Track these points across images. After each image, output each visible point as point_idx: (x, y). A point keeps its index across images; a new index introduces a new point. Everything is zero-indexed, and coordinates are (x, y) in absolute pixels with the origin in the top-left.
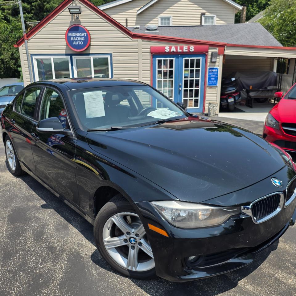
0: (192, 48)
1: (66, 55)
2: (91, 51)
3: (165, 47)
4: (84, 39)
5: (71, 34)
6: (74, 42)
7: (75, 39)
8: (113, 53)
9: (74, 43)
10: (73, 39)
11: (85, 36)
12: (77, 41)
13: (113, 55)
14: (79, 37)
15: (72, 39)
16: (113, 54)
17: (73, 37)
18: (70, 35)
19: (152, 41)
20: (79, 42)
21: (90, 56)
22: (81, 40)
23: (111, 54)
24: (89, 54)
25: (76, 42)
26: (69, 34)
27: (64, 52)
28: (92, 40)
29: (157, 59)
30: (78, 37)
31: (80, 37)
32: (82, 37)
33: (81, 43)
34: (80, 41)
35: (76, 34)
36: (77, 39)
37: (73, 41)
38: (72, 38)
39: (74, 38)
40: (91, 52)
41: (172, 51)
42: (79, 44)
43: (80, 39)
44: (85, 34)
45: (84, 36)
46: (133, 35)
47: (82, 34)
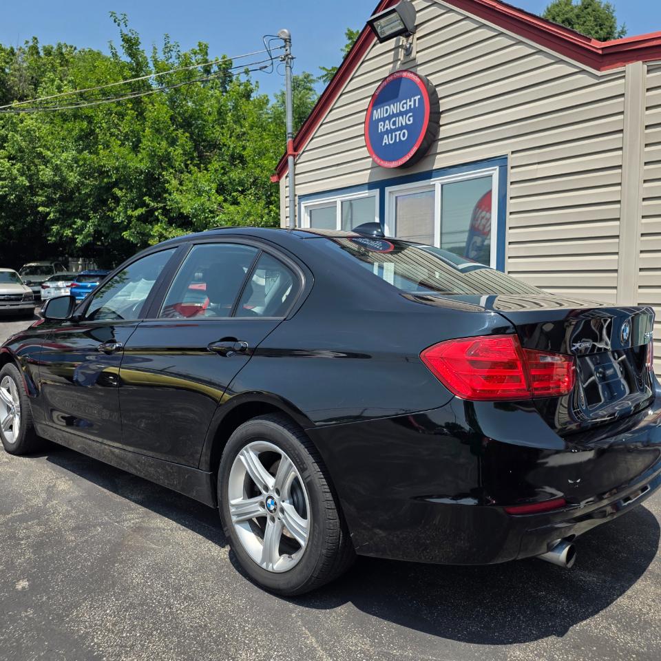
1: (371, 186)
2: (439, 162)
4: (411, 119)
5: (379, 110)
6: (386, 137)
7: (388, 125)
8: (513, 152)
10: (384, 126)
11: (417, 105)
12: (392, 131)
13: (511, 164)
14: (400, 114)
15: (381, 127)
16: (510, 157)
17: (385, 120)
18: (377, 114)
20: (398, 133)
21: (433, 181)
22: (404, 124)
23: (501, 161)
24: (428, 175)
25: (390, 136)
26: (375, 112)
27: (364, 177)
30: (397, 115)
31: (403, 114)
32: (406, 113)
33: (404, 135)
34: (402, 128)
35: (392, 106)
36: (394, 123)
37: (382, 135)
38: (380, 124)
39: (387, 122)
40: (436, 166)
42: (398, 140)
43: (402, 121)
44: (417, 98)
45: (412, 107)
46: (600, 52)
47: (406, 103)
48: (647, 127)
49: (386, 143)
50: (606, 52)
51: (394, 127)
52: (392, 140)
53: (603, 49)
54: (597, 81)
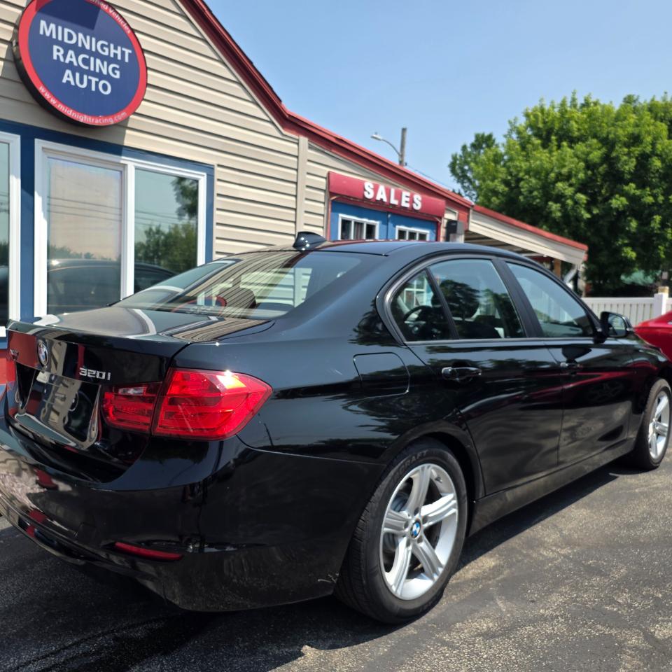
0: (418, 201)
2: (130, 140)
3: (364, 182)
4: (118, 72)
5: (52, 26)
6: (68, 72)
7: (71, 57)
8: (219, 165)
9: (68, 77)
10: (65, 56)
11: (127, 60)
12: (83, 72)
13: (217, 176)
14: (96, 55)
15: (57, 52)
16: (217, 169)
17: (67, 47)
18: (47, 29)
19: (334, 152)
20: (94, 80)
21: (124, 159)
22: (105, 72)
23: (209, 169)
24: (118, 149)
25: (78, 75)
26: (43, 23)
28: (150, 93)
29: (342, 216)
30: (90, 53)
31: (103, 58)
32: (109, 60)
33: (105, 87)
34: (100, 76)
35: (81, 35)
37: (61, 67)
38: (55, 47)
39: (71, 52)
40: (128, 142)
41: (378, 198)
42: (93, 88)
44: (127, 51)
45: (119, 58)
46: (287, 116)
47: (108, 47)
48: (308, 186)
49: (68, 82)
50: (291, 119)
51: (87, 68)
52: (82, 82)
53: (290, 116)
54: (280, 136)
